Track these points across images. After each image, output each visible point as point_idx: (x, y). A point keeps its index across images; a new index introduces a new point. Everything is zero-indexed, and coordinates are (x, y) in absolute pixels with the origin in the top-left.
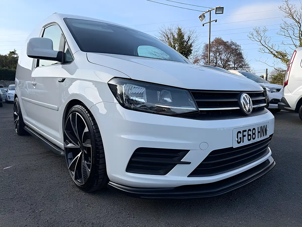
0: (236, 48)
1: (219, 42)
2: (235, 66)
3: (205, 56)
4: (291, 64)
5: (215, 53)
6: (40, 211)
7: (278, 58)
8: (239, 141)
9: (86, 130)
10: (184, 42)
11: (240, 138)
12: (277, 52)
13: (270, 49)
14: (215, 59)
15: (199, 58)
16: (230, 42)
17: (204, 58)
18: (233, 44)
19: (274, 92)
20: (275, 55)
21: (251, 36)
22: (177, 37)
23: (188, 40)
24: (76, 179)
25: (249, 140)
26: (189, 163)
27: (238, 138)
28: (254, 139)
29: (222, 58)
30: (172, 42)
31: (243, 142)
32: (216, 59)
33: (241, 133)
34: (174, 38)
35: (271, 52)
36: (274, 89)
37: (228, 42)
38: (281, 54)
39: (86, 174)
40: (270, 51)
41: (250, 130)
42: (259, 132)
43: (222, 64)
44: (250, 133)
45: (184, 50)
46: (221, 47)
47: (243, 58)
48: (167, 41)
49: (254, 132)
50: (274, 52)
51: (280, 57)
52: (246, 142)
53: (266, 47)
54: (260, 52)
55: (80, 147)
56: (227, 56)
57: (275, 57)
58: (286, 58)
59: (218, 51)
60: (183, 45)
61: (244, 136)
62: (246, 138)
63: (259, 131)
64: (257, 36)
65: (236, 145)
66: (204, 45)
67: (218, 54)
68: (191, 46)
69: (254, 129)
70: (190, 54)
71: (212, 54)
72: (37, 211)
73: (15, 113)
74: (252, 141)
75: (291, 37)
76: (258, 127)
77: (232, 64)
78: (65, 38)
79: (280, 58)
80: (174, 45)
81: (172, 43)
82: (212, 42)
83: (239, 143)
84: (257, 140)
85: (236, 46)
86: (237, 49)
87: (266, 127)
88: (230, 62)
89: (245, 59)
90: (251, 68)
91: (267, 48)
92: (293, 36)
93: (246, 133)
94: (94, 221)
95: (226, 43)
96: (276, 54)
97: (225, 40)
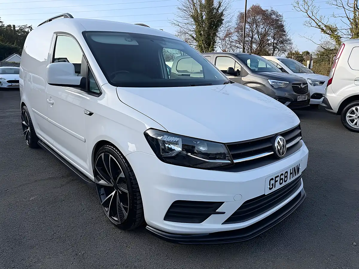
0: (277, 18)
1: (257, 10)
2: (275, 41)
3: (239, 29)
4: (338, 60)
5: (251, 24)
6: (83, 254)
7: (326, 33)
8: (271, 187)
9: (122, 175)
10: (213, 9)
11: (273, 185)
12: (326, 26)
13: (318, 23)
14: (251, 33)
15: (232, 31)
16: (270, 10)
17: (238, 32)
18: (273, 13)
19: (317, 85)
20: (323, 30)
21: (296, 5)
22: (205, 3)
23: (219, 7)
24: (110, 216)
25: (281, 184)
26: (224, 213)
27: (270, 185)
28: (285, 181)
29: (260, 30)
30: (198, 9)
31: (275, 187)
32: (253, 32)
33: (273, 180)
34: (201, 5)
35: (319, 26)
36: (317, 82)
37: (267, 10)
38: (330, 29)
39: (122, 215)
40: (317, 24)
41: (282, 174)
42: (291, 174)
43: (259, 38)
44: (283, 177)
45: (213, 20)
46: (259, 18)
47: (285, 32)
48: (192, 8)
49: (286, 175)
50: (323, 26)
51: (328, 32)
52: (278, 186)
53: (313, 19)
54: (305, 26)
55: (114, 185)
56: (265, 29)
57: (323, 33)
58: (336, 33)
59: (255, 21)
60: (212, 13)
61: (276, 181)
62: (277, 184)
63: (291, 172)
64: (303, 5)
65: (268, 192)
66: (238, 13)
67: (255, 26)
68: (222, 14)
69: (287, 172)
70: (221, 25)
71: (247, 26)
72: (80, 254)
73: (24, 122)
74: (284, 184)
75: (344, 7)
76: (291, 170)
77: (271, 38)
78: (88, 61)
79: (328, 34)
80: (201, 13)
81: (199, 11)
82: (249, 11)
83: (270, 189)
84: (289, 181)
85: (277, 16)
86: (278, 20)
87: (298, 166)
88: (269, 36)
89: (287, 32)
90: (293, 46)
91: (315, 21)
92: (346, 7)
93: (278, 179)
94: (136, 264)
95: (265, 11)
96: (324, 28)
97: (264, 8)
